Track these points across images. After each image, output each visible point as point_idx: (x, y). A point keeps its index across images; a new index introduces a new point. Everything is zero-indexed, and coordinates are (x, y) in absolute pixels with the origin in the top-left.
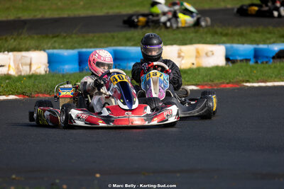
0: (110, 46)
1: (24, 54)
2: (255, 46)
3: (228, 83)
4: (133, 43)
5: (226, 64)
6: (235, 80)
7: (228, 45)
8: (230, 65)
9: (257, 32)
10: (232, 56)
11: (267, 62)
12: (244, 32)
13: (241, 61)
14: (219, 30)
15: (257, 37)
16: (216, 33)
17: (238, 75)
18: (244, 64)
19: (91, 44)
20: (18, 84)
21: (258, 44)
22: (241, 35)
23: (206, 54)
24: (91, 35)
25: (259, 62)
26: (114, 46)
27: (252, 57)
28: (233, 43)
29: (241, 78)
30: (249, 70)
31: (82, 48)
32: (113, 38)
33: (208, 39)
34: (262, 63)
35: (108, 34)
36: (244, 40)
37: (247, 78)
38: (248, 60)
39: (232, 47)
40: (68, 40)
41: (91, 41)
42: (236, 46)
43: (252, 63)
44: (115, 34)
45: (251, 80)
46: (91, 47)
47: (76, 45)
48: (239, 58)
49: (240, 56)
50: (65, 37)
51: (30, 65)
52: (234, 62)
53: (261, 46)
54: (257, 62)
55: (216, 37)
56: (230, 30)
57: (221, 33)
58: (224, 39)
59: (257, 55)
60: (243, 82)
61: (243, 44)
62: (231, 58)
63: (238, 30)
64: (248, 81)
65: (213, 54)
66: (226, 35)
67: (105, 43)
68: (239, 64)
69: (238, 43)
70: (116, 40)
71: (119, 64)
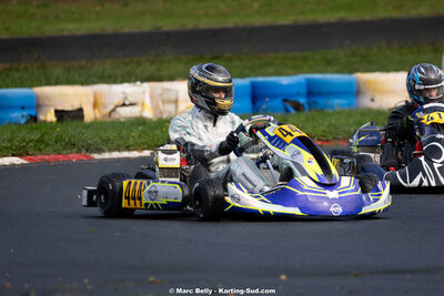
0: (301, 73)
1: (167, 85)
4: (336, 68)
19: (271, 70)
20: (157, 132)
24: (271, 55)
26: (307, 73)
31: (257, 76)
32: (306, 60)
35: (298, 54)
40: (236, 63)
41: (270, 64)
44: (309, 54)
46: (271, 75)
47: (247, 71)
50: (230, 59)
51: (176, 102)
67: (293, 67)
70: (310, 63)
71: (315, 103)
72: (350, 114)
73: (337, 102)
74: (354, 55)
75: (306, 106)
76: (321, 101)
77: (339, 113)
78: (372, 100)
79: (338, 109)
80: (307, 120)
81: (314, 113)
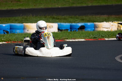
0: (9, 23)
2: (71, 24)
3: (59, 40)
4: (18, 22)
5: (58, 31)
6: (62, 38)
7: (59, 23)
8: (60, 32)
9: (71, 18)
10: (60, 28)
11: (75, 31)
12: (66, 18)
13: (65, 30)
14: (55, 17)
15: (71, 20)
16: (54, 18)
17: (63, 36)
18: (66, 31)
21: (72, 23)
22: (65, 19)
23: (50, 27)
25: (72, 31)
26: (10, 23)
27: (69, 29)
28: (61, 22)
29: (64, 38)
30: (68, 34)
32: (10, 20)
33: (51, 21)
34: (74, 31)
35: (8, 18)
36: (66, 21)
37: (67, 37)
38: (67, 30)
39: (61, 24)
42: (62, 24)
43: (69, 31)
44: (11, 18)
45: (69, 38)
48: (64, 29)
49: (64, 28)
52: (61, 30)
53: (73, 24)
54: (71, 31)
55: (54, 20)
56: (60, 17)
57: (56, 18)
58: (57, 20)
59: (71, 28)
60: (65, 39)
61: (66, 23)
62: (60, 29)
63: (63, 17)
64: (67, 39)
65: (52, 27)
66: (58, 19)
67: (6, 22)
68: (64, 31)
69: (63, 22)
70: (11, 20)
71: (12, 31)
72: (22, 34)
73: (18, 31)
74: (23, 18)
75: (10, 32)
76: (14, 31)
77: (19, 34)
78: (28, 31)
79: (18, 33)
80: (10, 36)
81: (12, 34)
